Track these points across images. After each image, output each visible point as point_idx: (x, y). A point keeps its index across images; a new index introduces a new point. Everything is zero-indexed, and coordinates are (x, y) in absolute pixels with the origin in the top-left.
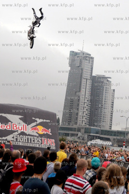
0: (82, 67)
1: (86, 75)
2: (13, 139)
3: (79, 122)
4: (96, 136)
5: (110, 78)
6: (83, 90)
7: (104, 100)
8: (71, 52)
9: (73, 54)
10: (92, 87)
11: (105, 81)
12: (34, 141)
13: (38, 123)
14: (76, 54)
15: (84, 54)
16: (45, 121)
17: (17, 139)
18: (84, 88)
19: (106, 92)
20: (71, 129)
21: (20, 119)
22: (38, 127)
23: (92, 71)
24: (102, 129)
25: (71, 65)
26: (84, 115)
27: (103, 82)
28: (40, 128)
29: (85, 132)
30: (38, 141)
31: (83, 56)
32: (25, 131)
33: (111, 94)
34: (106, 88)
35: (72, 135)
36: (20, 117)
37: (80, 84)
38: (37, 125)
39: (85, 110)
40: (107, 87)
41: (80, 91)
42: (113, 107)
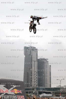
0: (32, 55)
1: (34, 59)
3: (32, 85)
4: (43, 92)
5: (48, 59)
6: (33, 67)
7: (45, 72)
8: (24, 47)
9: (26, 48)
10: (38, 65)
11: (45, 61)
14: (28, 48)
15: (32, 47)
18: (33, 66)
19: (46, 67)
20: (29, 89)
24: (46, 87)
25: (25, 54)
26: (35, 81)
27: (44, 62)
31: (31, 49)
33: (49, 68)
35: (30, 92)
36: (4, 85)
39: (35, 78)
40: (46, 64)
42: (50, 75)
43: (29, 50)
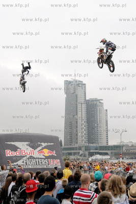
0: (77, 93)
1: (81, 99)
2: (23, 164)
3: (79, 141)
4: (96, 152)
5: (102, 100)
6: (79, 113)
7: (98, 120)
8: (65, 81)
9: (68, 83)
10: (87, 109)
11: (98, 104)
12: (41, 163)
13: (43, 147)
14: (70, 82)
15: (76, 82)
16: (49, 144)
17: (26, 163)
19: (100, 113)
20: (73, 149)
21: (27, 145)
22: (44, 150)
23: (85, 95)
24: (100, 145)
25: (66, 93)
26: (83, 135)
27: (96, 105)
28: (46, 151)
29: (86, 150)
30: (45, 162)
31: (76, 84)
32: (33, 155)
33: (104, 114)
34: (99, 109)
35: (75, 154)
36: (28, 143)
37: (77, 109)
38: (43, 149)
39: (83, 131)
41: (77, 114)
42: (107, 125)
43: (73, 86)
